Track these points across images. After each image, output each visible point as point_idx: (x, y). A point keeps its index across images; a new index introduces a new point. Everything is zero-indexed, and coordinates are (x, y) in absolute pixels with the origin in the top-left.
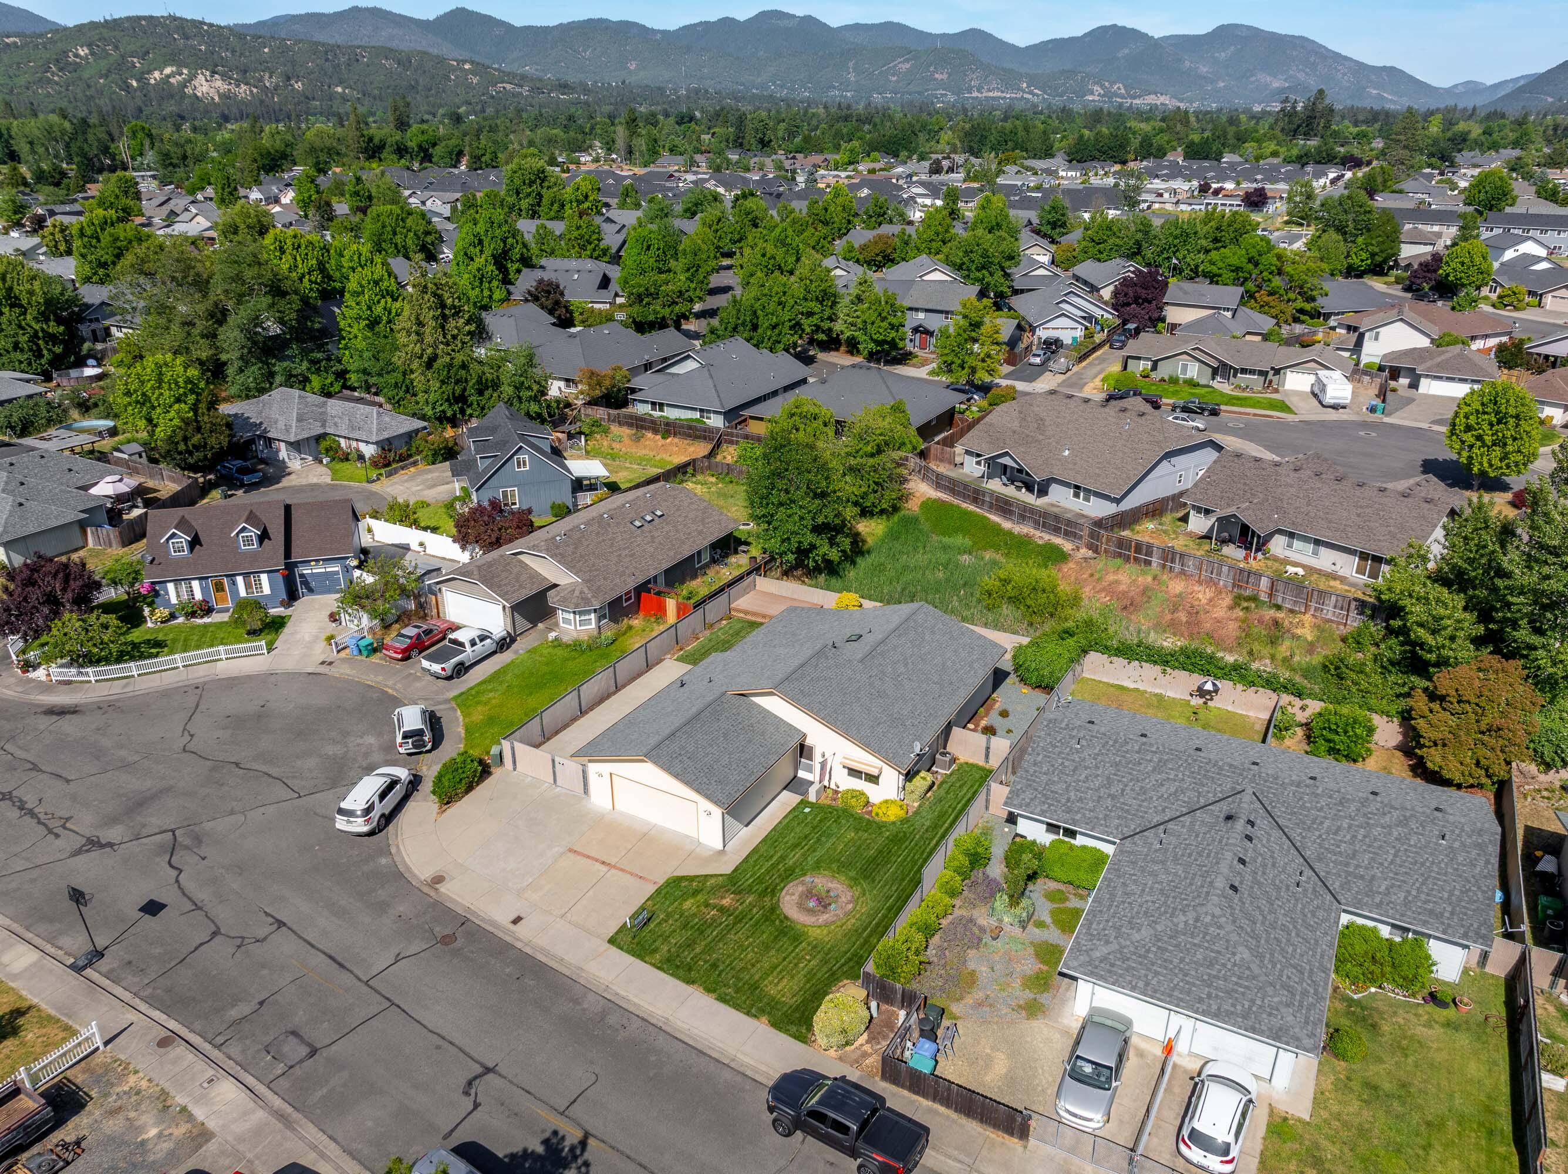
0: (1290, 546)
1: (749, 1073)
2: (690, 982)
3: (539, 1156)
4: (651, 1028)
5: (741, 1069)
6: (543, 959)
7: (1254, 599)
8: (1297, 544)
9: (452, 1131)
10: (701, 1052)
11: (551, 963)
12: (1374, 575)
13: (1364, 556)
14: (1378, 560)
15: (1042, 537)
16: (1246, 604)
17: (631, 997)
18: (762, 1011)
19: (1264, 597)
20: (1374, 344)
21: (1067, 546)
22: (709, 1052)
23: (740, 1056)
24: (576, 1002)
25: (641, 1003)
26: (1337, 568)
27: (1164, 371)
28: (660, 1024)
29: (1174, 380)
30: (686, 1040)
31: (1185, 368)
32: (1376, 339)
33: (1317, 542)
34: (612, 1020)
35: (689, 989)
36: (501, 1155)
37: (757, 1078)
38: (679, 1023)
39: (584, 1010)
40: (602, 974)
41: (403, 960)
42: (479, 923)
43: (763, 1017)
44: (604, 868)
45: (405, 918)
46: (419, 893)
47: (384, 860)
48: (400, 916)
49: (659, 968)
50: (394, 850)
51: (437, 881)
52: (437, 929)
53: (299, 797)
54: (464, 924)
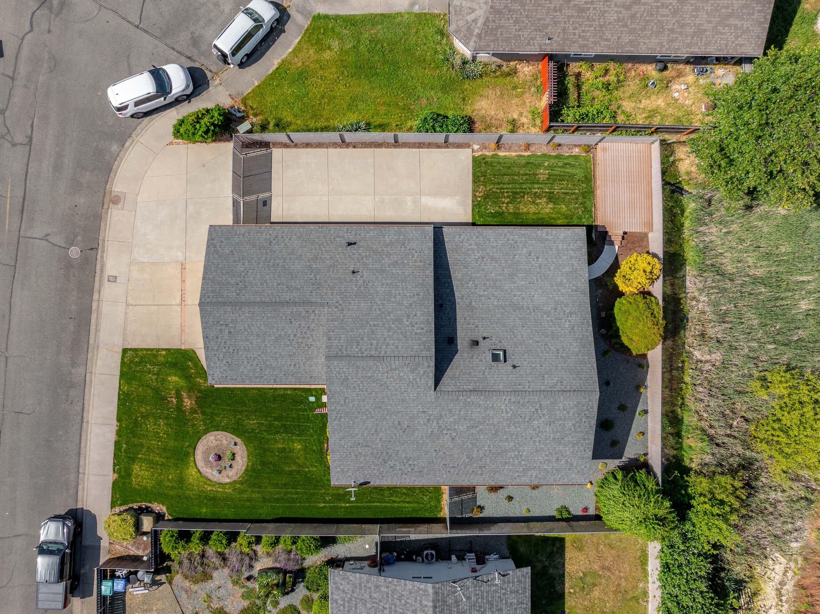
1: (80, 487)
2: (119, 420)
4: (80, 417)
5: (80, 481)
6: (93, 321)
10: (79, 454)
11: (93, 327)
17: (92, 393)
18: (119, 472)
22: (82, 458)
24: (74, 364)
28: (85, 420)
30: (83, 441)
34: (73, 393)
35: (115, 422)
37: (80, 493)
39: (70, 373)
40: (99, 363)
41: (46, 242)
42: (99, 257)
43: (116, 475)
44: (178, 301)
45: (76, 210)
46: (101, 198)
47: (115, 147)
48: (76, 206)
49: (119, 394)
50: (127, 144)
51: (116, 200)
52: (79, 238)
53: (137, 27)
54: (92, 249)
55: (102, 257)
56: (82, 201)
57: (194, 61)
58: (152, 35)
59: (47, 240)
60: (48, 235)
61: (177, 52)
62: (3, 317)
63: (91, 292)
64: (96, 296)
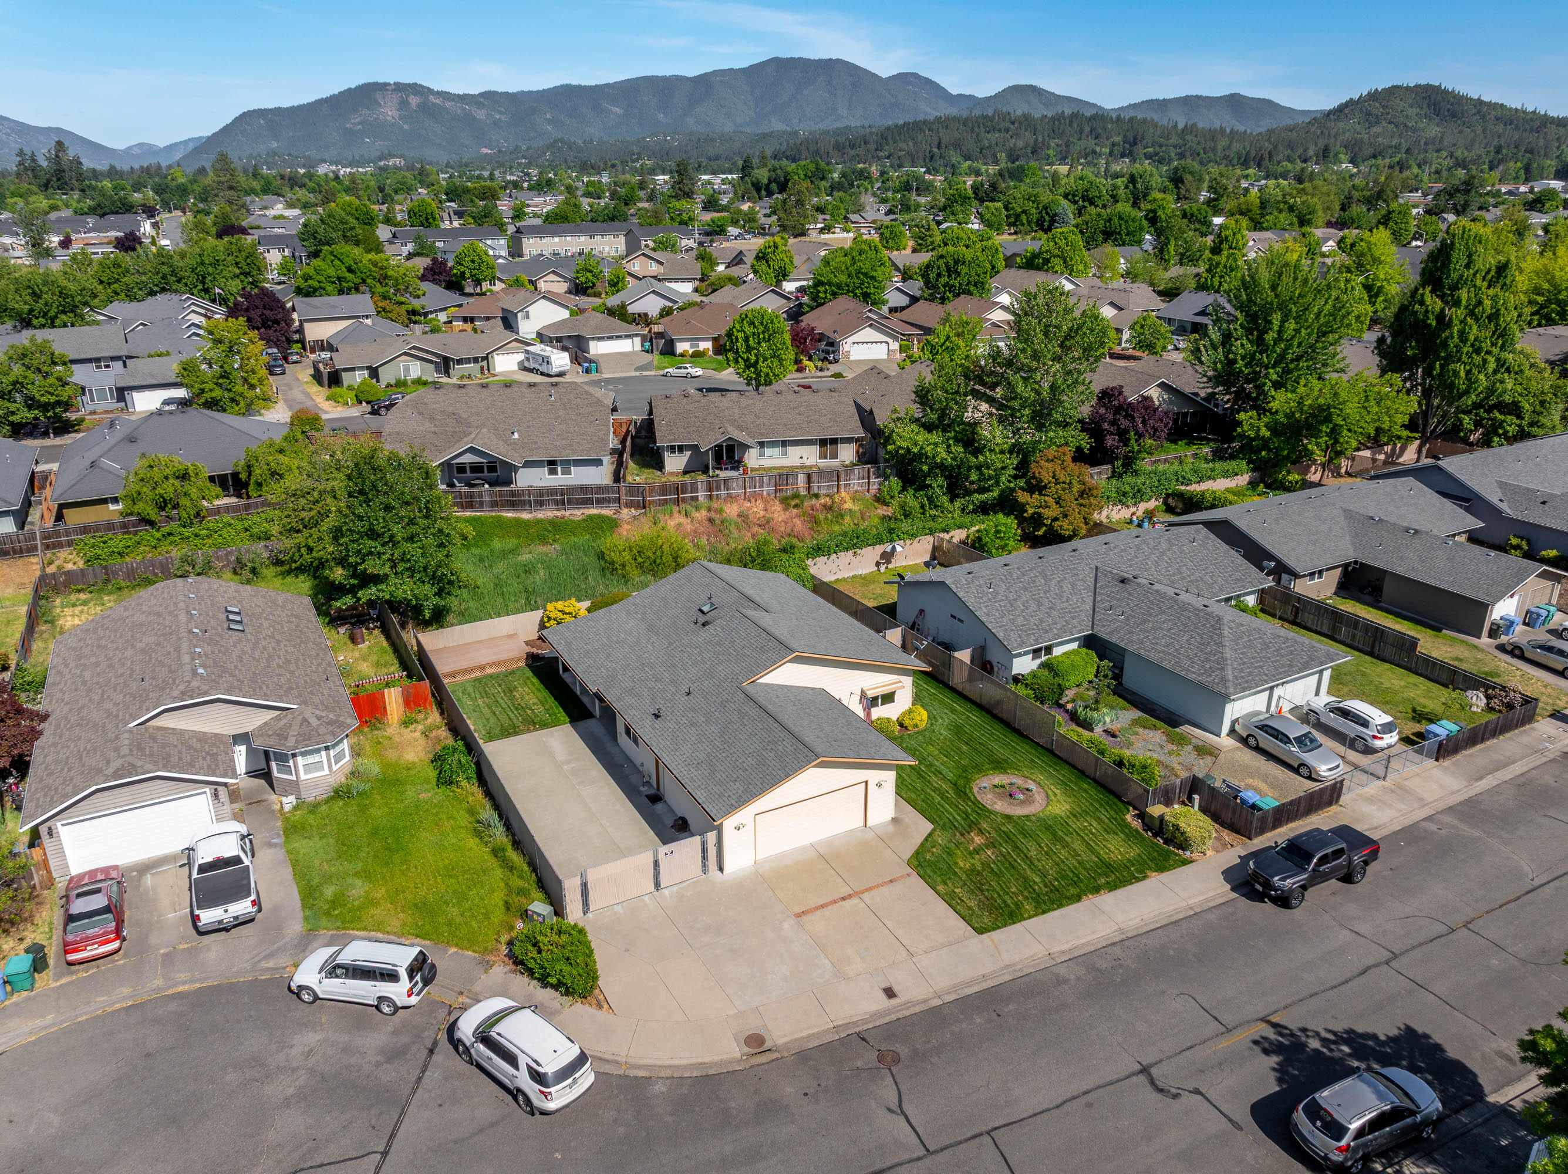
0: (762, 455)
1: (1212, 904)
2: (1077, 899)
3: (1285, 1060)
7: (796, 496)
8: (768, 451)
9: (1230, 1120)
10: (1172, 923)
12: (834, 456)
13: (823, 443)
14: (834, 441)
15: (578, 514)
16: (793, 503)
17: (1077, 943)
18: (1142, 872)
19: (803, 492)
20: (526, 322)
21: (607, 512)
22: (1175, 918)
23: (1192, 901)
24: (1061, 982)
25: (1089, 938)
26: (804, 460)
27: (387, 376)
28: (1123, 936)
29: (400, 384)
30: (1152, 927)
31: (407, 369)
32: (528, 317)
33: (784, 444)
34: (1103, 964)
35: (1088, 901)
36: (1277, 1089)
37: (1221, 901)
38: (1131, 923)
39: (1078, 980)
40: (1027, 952)
41: (905, 1107)
42: (870, 1026)
43: (1149, 873)
44: (854, 901)
45: (812, 1090)
46: (766, 1067)
47: (657, 1088)
48: (806, 1094)
49: (1044, 912)
50: (641, 1073)
51: (755, 1041)
52: (859, 1064)
53: (385, 1154)
54: (863, 1039)
55: (865, 1021)
56: (789, 1090)
57: (435, 1043)
58: (399, 1121)
59: (900, 1106)
60: (889, 1110)
61: (423, 1072)
62: (1090, 1105)
63: (934, 1011)
64: (937, 1002)
